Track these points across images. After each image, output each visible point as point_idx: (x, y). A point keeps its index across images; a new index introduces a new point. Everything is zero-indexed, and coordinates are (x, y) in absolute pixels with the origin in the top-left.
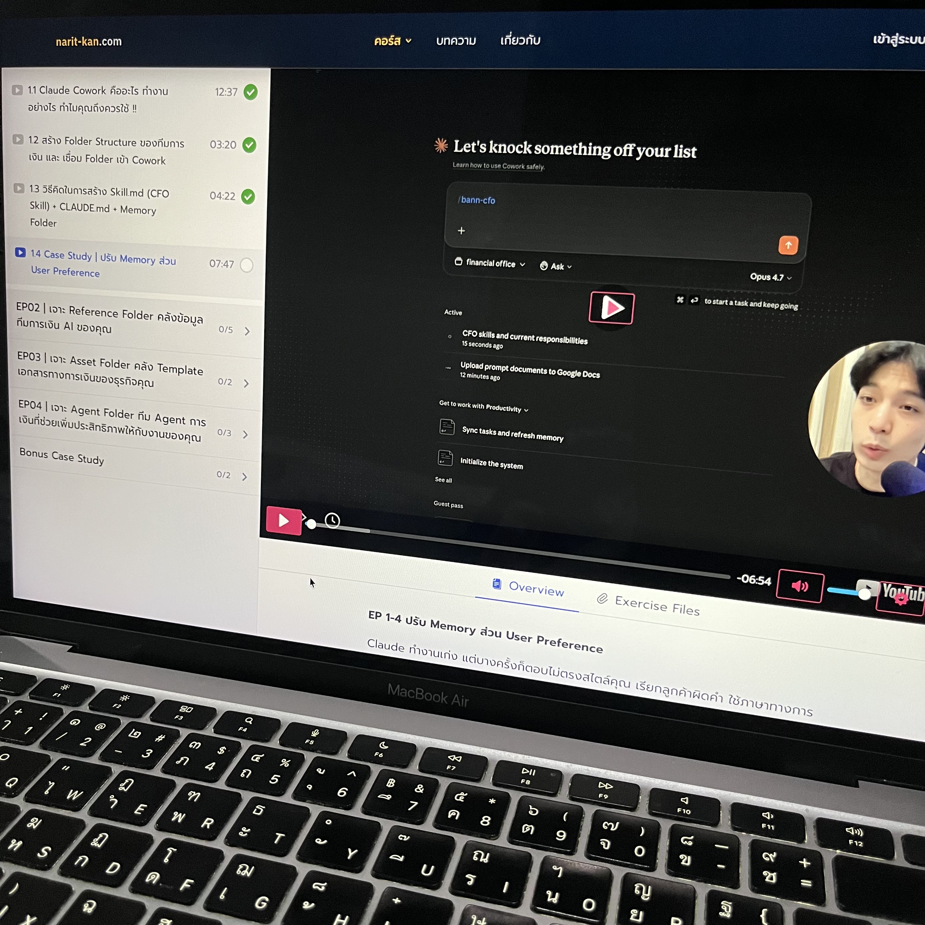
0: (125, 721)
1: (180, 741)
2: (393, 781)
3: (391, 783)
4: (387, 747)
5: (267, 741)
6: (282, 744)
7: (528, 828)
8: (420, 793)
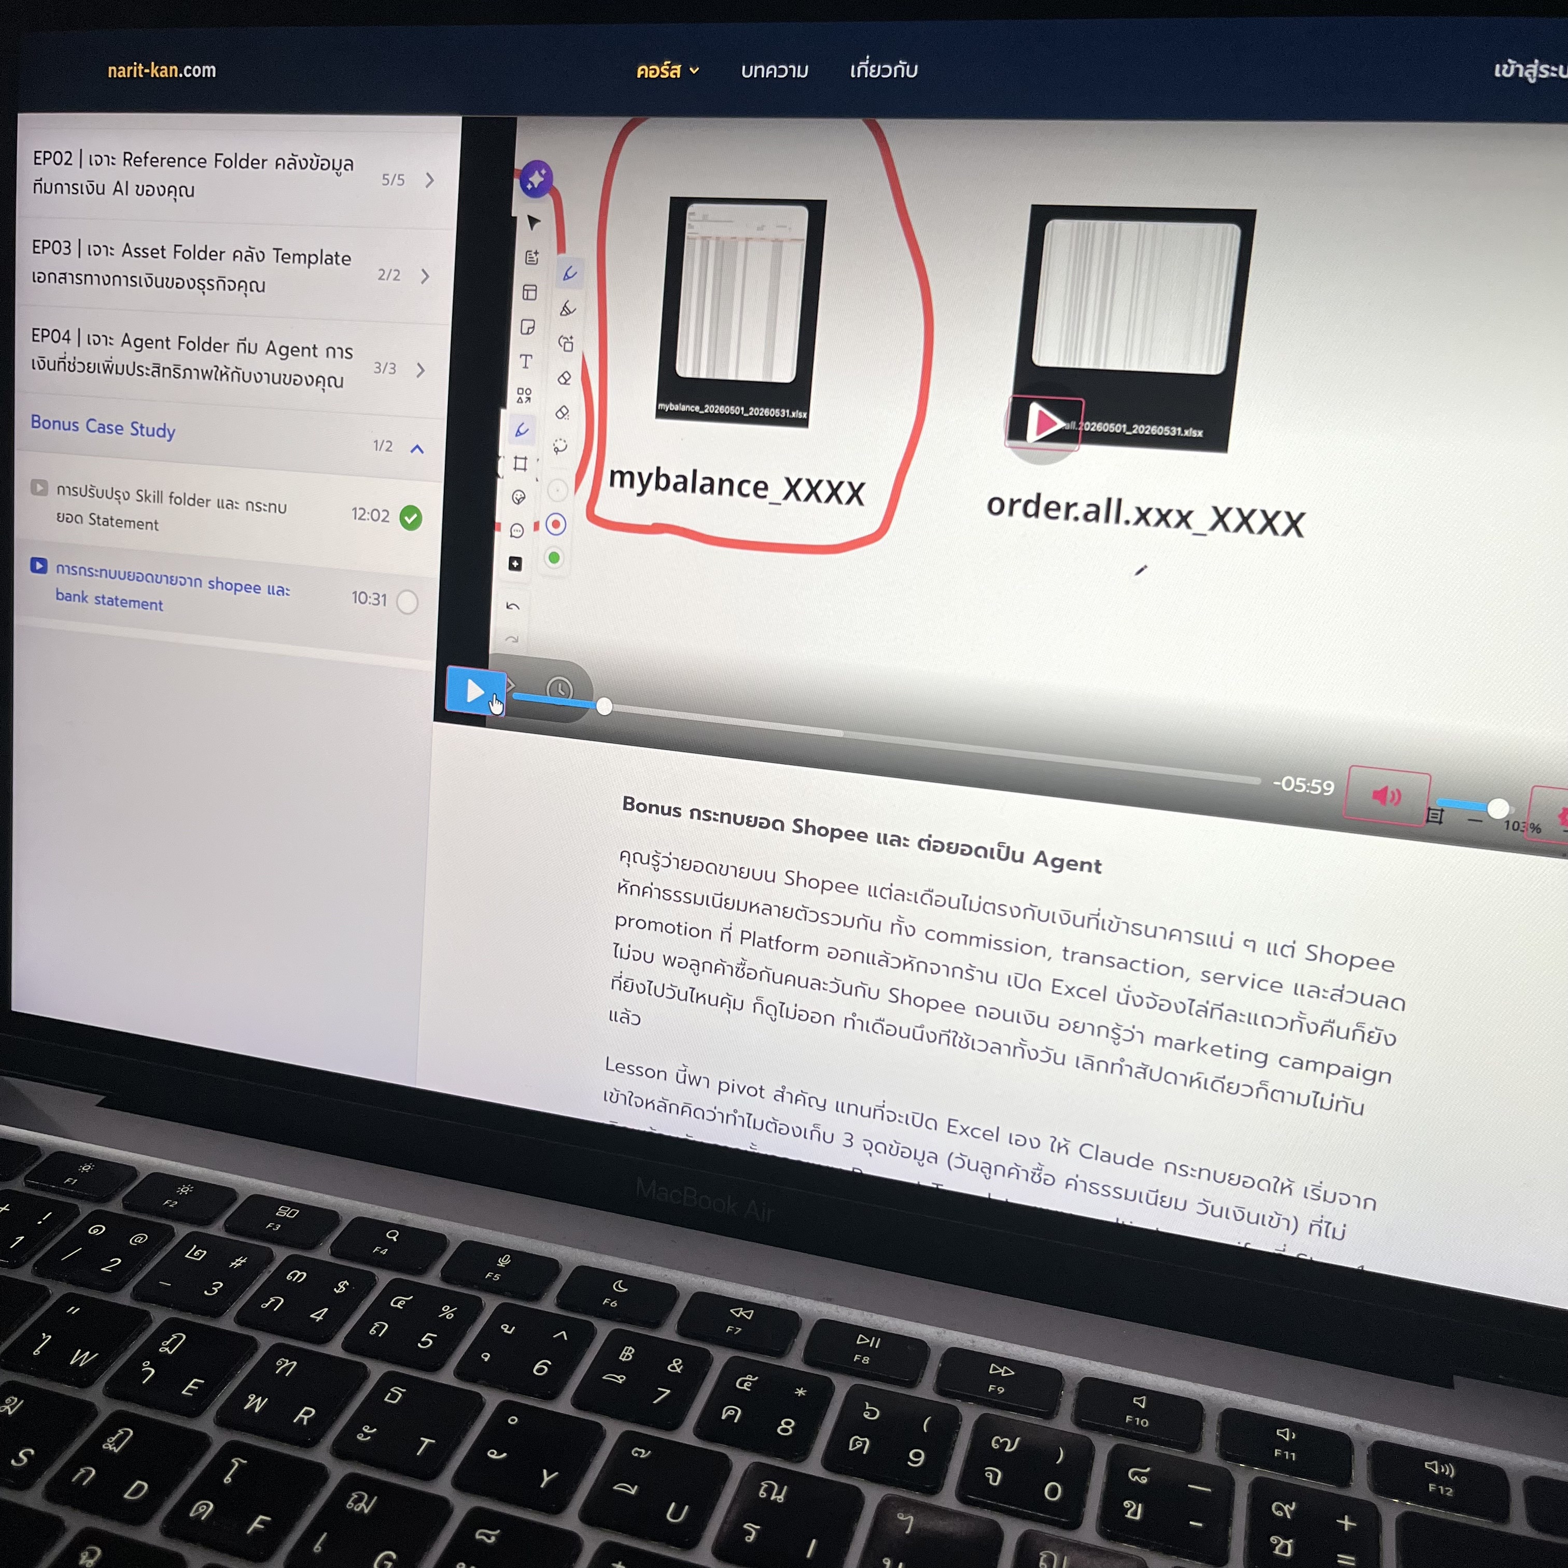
0: (182, 1230)
1: (273, 1268)
2: (631, 1351)
3: (627, 1354)
4: (626, 1290)
5: (422, 1271)
6: (445, 1278)
7: (860, 1443)
8: (677, 1372)
